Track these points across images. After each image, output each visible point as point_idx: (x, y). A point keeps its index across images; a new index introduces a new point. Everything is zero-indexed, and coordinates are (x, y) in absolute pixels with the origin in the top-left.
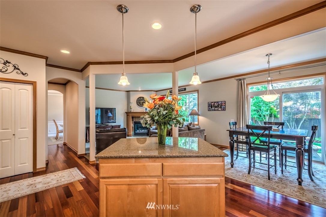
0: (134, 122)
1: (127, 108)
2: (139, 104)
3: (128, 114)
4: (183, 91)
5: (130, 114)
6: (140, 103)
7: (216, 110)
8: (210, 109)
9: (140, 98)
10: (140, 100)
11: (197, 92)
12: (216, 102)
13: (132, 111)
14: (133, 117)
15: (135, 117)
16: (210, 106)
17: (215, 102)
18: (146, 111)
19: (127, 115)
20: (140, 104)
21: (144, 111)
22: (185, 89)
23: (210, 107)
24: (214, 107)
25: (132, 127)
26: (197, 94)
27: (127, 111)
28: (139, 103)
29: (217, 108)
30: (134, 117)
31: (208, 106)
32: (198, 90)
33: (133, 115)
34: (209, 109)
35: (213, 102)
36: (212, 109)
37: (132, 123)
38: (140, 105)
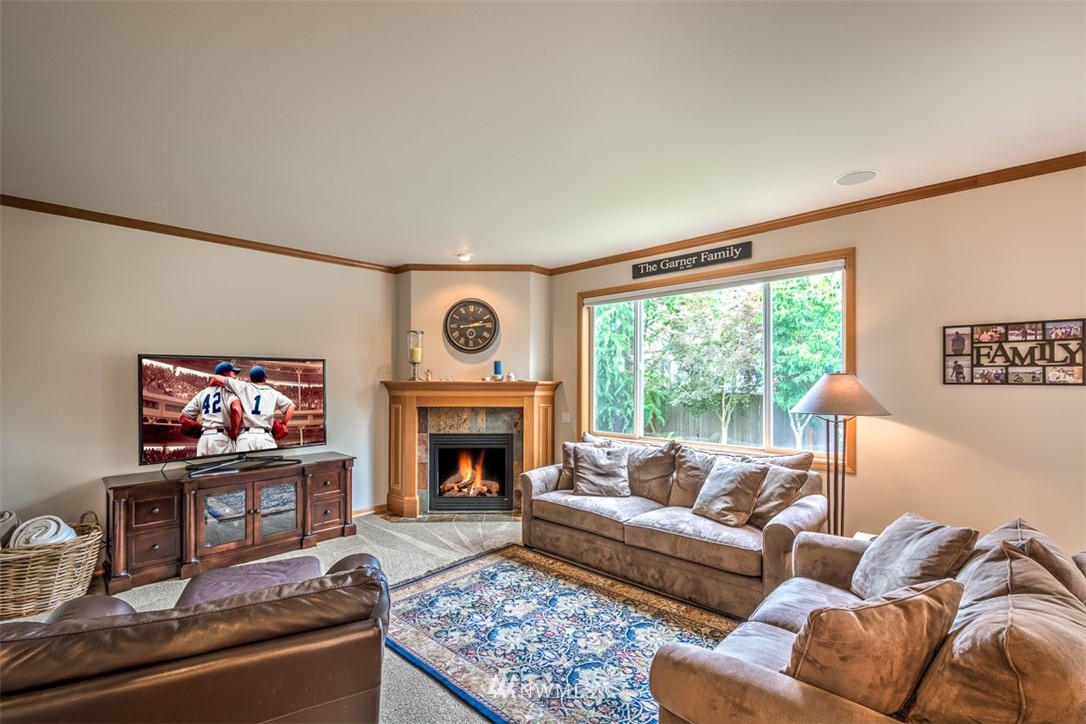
0: (431, 434)
1: (389, 362)
2: (458, 339)
3: (398, 393)
4: (730, 259)
5: (408, 393)
6: (463, 333)
7: (1019, 382)
8: (958, 369)
9: (465, 303)
10: (465, 319)
11: (841, 262)
12: (1019, 325)
13: (421, 377)
14: (423, 412)
15: (438, 411)
16: (958, 353)
17: (1007, 326)
18: (499, 377)
19: (393, 400)
20: (462, 340)
21: (488, 380)
22: (746, 251)
23: (965, 362)
24: (1000, 361)
25: (422, 465)
26: (838, 276)
27: (389, 379)
28: (456, 334)
29: (1038, 370)
30: (431, 408)
31: (945, 356)
32: (853, 250)
33: (427, 399)
34: (950, 371)
35: (986, 327)
36: (978, 371)
37: (422, 442)
38: (467, 344)
